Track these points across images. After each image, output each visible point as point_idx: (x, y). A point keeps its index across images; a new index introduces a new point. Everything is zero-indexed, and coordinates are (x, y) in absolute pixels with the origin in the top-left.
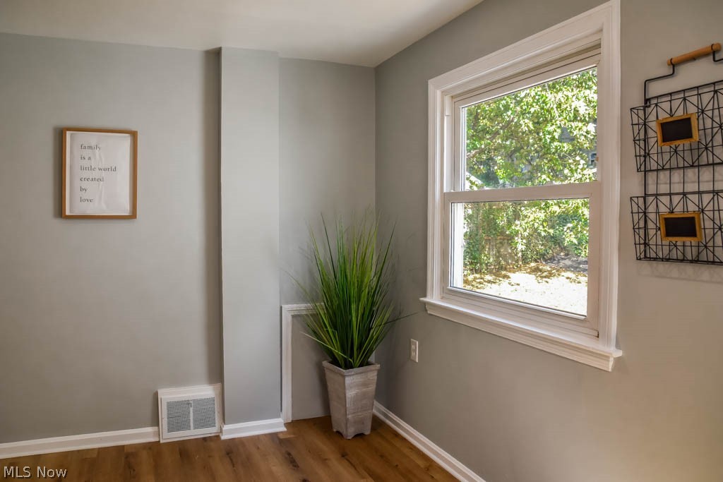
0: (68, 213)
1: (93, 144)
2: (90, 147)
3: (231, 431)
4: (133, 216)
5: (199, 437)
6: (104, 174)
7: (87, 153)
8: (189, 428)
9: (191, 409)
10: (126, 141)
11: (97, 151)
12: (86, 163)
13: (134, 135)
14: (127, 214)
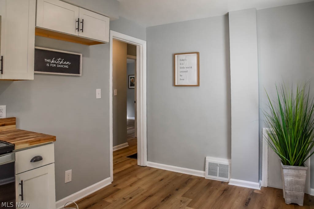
0: (176, 84)
1: (184, 59)
2: (183, 60)
3: (233, 182)
4: (198, 85)
5: (221, 181)
6: (187, 69)
7: (182, 62)
8: (216, 175)
9: (218, 168)
10: (195, 57)
11: (185, 61)
12: (182, 66)
13: (198, 53)
14: (196, 85)
